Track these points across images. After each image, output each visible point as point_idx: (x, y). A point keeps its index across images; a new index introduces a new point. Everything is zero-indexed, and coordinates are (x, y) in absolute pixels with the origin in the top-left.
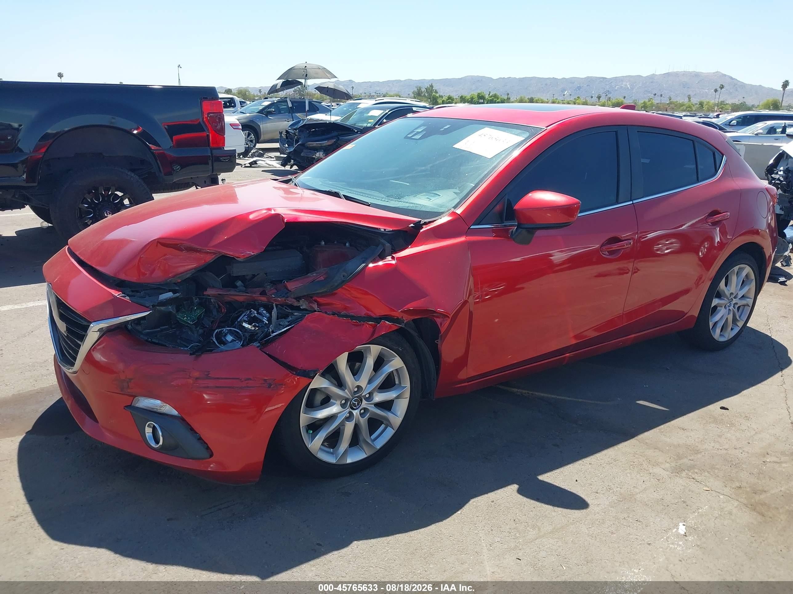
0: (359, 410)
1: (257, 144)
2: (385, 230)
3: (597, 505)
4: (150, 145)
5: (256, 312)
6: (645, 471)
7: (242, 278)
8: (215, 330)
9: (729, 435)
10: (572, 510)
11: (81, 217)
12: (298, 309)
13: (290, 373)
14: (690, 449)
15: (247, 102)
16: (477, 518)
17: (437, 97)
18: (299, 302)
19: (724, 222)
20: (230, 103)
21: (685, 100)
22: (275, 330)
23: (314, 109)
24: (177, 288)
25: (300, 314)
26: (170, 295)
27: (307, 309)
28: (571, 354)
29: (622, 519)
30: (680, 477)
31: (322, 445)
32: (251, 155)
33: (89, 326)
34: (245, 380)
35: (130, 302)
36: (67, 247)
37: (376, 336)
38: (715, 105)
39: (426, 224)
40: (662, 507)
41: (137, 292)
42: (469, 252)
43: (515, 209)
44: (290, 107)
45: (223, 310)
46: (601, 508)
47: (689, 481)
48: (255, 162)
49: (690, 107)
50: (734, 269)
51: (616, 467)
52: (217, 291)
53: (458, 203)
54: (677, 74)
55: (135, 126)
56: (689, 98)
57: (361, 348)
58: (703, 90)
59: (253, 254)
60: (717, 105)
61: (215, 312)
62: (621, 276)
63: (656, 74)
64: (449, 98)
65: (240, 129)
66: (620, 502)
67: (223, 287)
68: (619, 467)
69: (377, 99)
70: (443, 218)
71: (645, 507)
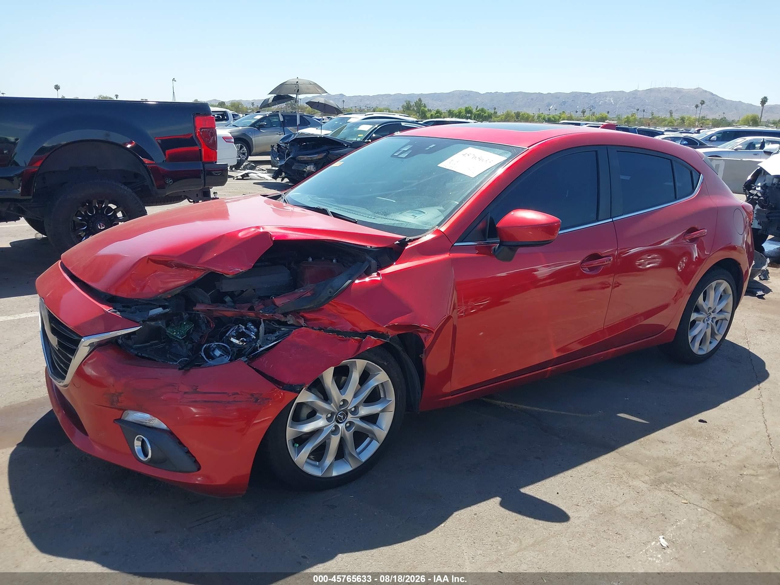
0: (345, 423)
1: (249, 157)
2: (371, 247)
3: (577, 518)
4: (143, 159)
5: (244, 327)
6: (625, 483)
7: (231, 294)
8: (204, 344)
9: (707, 448)
10: (554, 523)
11: (74, 230)
12: (285, 324)
13: (276, 387)
14: (669, 462)
15: (240, 115)
16: (460, 530)
17: (426, 111)
18: (286, 317)
19: (702, 238)
20: (223, 117)
21: (667, 116)
22: (263, 345)
23: (306, 122)
24: (166, 304)
25: (287, 330)
26: (160, 310)
27: (294, 324)
28: (553, 367)
29: (602, 532)
30: (659, 490)
31: (308, 458)
32: (243, 167)
33: (80, 340)
34: (233, 395)
35: (120, 317)
36: (60, 261)
37: (361, 351)
38: (696, 120)
39: (410, 241)
40: (641, 520)
41: (128, 307)
42: (453, 269)
43: (497, 227)
44: (282, 121)
45: (212, 326)
46: (582, 521)
47: (668, 494)
48: (247, 175)
49: (671, 122)
50: (712, 285)
51: (596, 480)
52: (206, 307)
53: (441, 221)
54: (659, 90)
55: (129, 140)
56: (671, 113)
57: (347, 363)
58: (684, 105)
59: (241, 271)
60: (698, 120)
61: (204, 327)
62: (602, 291)
63: (639, 90)
64: (438, 112)
65: (232, 142)
66: (600, 515)
67: (211, 302)
68: (600, 479)
69: (366, 114)
70: (427, 236)
71: (624, 520)
